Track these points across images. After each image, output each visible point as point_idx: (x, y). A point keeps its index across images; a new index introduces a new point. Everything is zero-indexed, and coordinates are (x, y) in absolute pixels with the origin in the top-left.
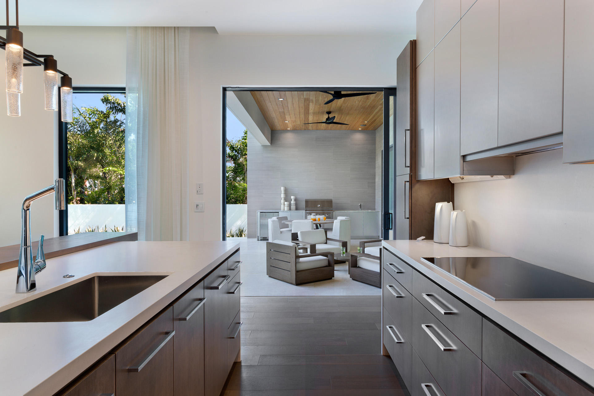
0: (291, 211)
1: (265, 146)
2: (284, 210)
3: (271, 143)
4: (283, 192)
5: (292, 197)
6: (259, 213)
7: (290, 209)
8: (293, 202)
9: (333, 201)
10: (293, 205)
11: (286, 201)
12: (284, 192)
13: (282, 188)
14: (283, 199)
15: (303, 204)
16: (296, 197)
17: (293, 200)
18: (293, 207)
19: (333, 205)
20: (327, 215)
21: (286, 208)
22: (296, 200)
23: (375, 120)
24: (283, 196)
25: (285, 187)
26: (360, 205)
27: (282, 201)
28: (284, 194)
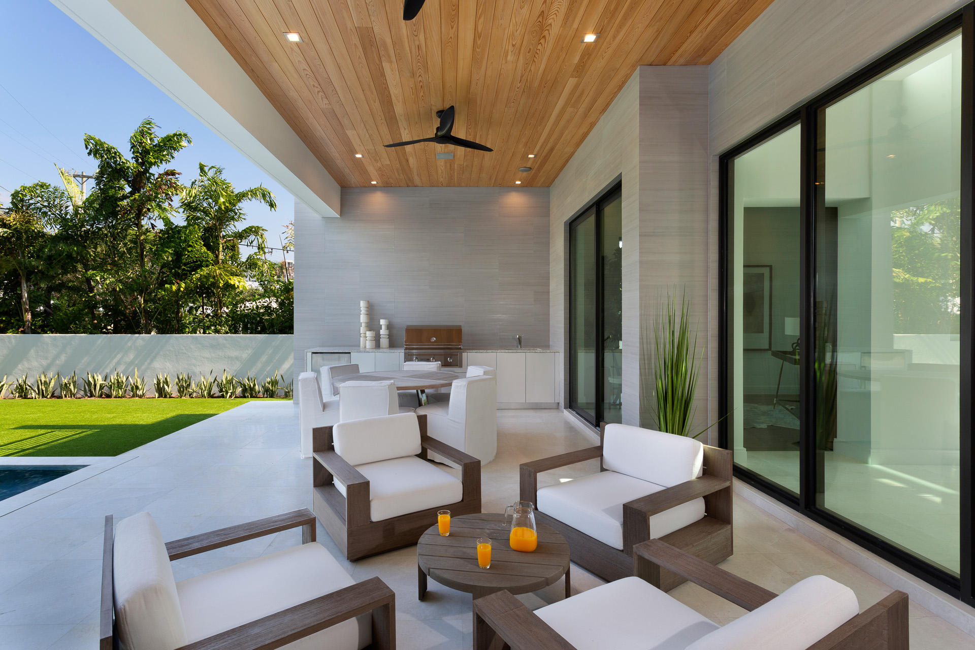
0: (381, 350)
1: (328, 220)
2: (365, 347)
3: (342, 213)
4: (363, 311)
5: (381, 320)
6: (309, 354)
7: (378, 345)
8: (383, 331)
9: (465, 330)
10: (383, 338)
11: (370, 330)
12: (367, 311)
13: (363, 304)
14: (363, 325)
15: (403, 336)
16: (389, 322)
17: (383, 327)
18: (384, 341)
19: (464, 338)
20: (451, 358)
21: (369, 344)
22: (389, 327)
23: (552, 150)
24: (363, 318)
25: (368, 302)
26: (519, 338)
27: (362, 330)
28: (365, 316)
